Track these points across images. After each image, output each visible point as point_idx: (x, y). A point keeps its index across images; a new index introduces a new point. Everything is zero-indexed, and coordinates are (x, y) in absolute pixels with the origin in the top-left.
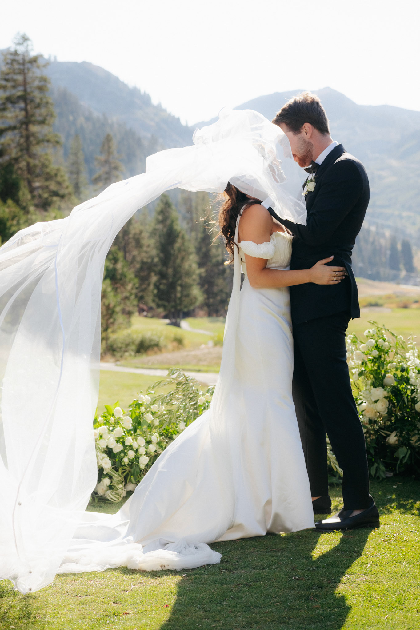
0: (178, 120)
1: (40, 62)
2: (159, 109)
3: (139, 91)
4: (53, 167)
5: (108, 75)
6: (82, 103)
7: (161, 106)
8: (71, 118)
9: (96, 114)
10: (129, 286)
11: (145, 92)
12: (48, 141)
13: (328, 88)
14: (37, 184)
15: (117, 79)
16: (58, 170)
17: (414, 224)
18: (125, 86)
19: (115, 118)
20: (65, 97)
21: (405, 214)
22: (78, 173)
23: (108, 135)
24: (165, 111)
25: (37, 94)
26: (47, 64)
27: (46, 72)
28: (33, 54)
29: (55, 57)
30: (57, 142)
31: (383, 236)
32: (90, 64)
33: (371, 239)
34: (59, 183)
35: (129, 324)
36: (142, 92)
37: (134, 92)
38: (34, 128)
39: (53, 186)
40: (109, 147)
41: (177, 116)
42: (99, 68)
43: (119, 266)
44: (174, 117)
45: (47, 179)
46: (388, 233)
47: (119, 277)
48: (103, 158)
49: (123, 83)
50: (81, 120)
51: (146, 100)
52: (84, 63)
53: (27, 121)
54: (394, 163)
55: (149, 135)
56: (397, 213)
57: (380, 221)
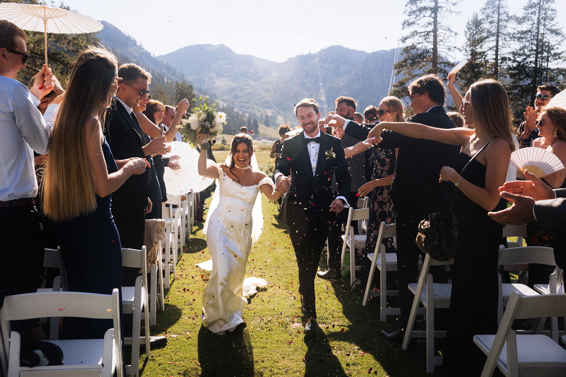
0: (150, 53)
2: (140, 47)
3: (131, 38)
5: (115, 28)
7: (141, 46)
11: (133, 39)
13: (222, 44)
15: (120, 31)
17: (259, 111)
18: (124, 35)
21: (255, 107)
24: (143, 49)
31: (245, 116)
32: (106, 22)
33: (239, 118)
37: (128, 38)
42: (111, 25)
44: (148, 52)
46: (247, 115)
51: (134, 43)
52: (103, 21)
54: (251, 82)
56: (252, 106)
57: (244, 110)
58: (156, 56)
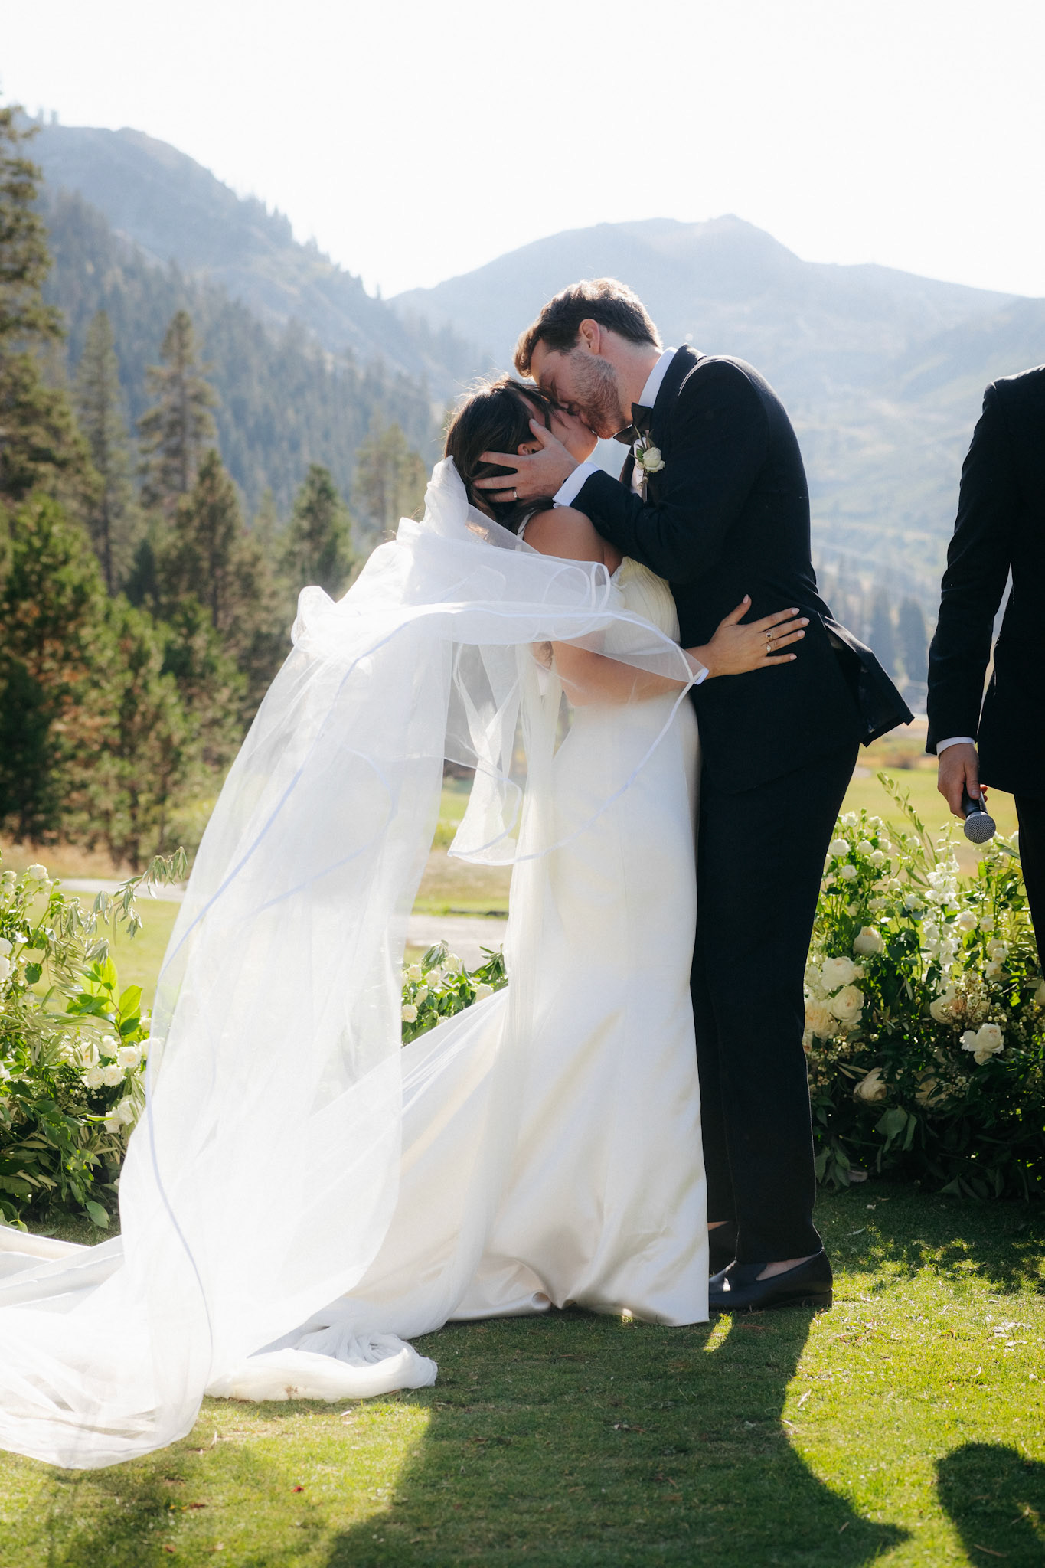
0: (358, 282)
1: (18, 125)
2: (310, 253)
3: (263, 207)
4: (40, 391)
5: (185, 165)
6: (118, 232)
7: (316, 247)
8: (90, 268)
9: (153, 262)
10: (223, 695)
11: (276, 211)
12: (32, 326)
13: (732, 217)
15: (208, 175)
16: (55, 399)
18: (229, 193)
19: (199, 274)
20: (75, 215)
21: (910, 536)
22: (102, 406)
23: (181, 315)
24: (325, 259)
25: (4, 208)
26: (33, 131)
27: (29, 152)
29: (54, 115)
30: (53, 329)
31: (856, 587)
32: (140, 135)
34: (56, 433)
36: (270, 210)
37: (251, 209)
39: (40, 438)
40: (183, 345)
41: (354, 274)
42: (164, 146)
43: (199, 641)
44: (347, 274)
45: (25, 421)
46: (867, 582)
47: (198, 669)
48: (165, 370)
49: (222, 185)
50: (114, 275)
51: (278, 230)
52: (126, 132)
54: (888, 408)
55: (284, 319)
56: (890, 532)
57: (849, 552)
58: (387, 295)
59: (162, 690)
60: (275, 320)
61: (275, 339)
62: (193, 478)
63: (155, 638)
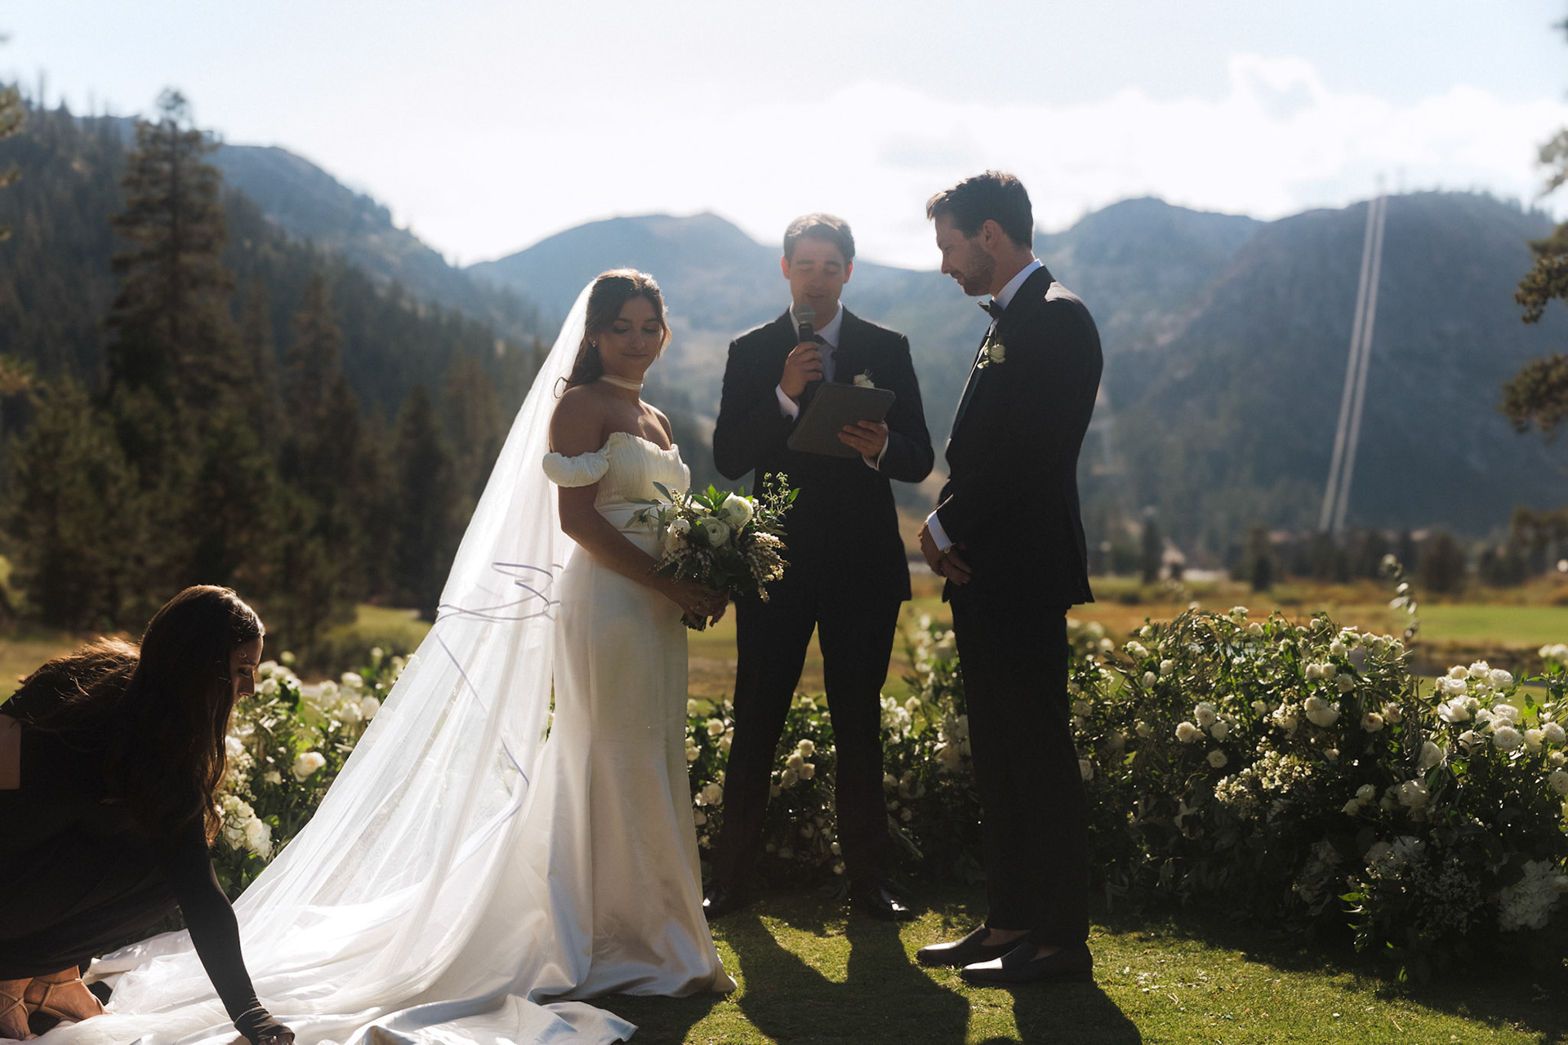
0: (441, 255)
5: (316, 171)
6: (268, 217)
8: (248, 244)
9: (291, 239)
10: (354, 551)
11: (381, 204)
12: (212, 283)
14: (188, 359)
15: (332, 178)
19: (327, 246)
20: (238, 202)
22: (258, 342)
23: (316, 278)
25: (196, 198)
27: (206, 160)
28: (184, 126)
32: (285, 151)
34: (230, 360)
35: (351, 618)
38: (187, 259)
39: (219, 364)
40: (317, 299)
43: (337, 510)
44: (433, 250)
45: (208, 351)
47: (337, 531)
50: (266, 248)
52: (274, 148)
53: (175, 245)
55: (387, 279)
58: (462, 264)
59: (314, 546)
60: (382, 281)
61: (381, 293)
62: (326, 394)
63: (309, 509)
